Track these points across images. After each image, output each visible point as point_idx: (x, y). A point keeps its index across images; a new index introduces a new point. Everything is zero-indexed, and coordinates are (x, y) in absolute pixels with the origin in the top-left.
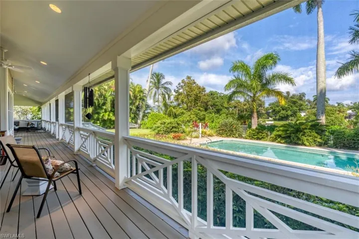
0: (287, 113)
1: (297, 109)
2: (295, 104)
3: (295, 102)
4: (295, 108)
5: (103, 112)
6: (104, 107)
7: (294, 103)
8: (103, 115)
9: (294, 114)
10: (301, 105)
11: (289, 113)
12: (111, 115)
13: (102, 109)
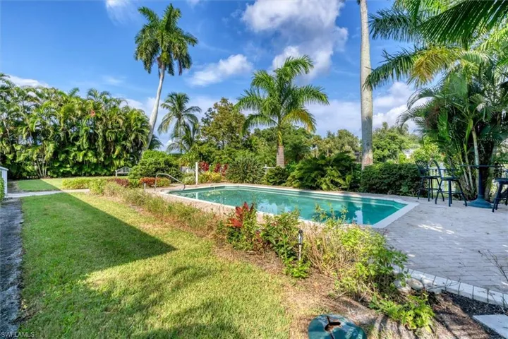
0: (383, 153)
1: (397, 147)
2: (394, 140)
3: (394, 136)
4: (394, 146)
5: (75, 151)
6: (78, 143)
7: (393, 138)
8: (76, 155)
9: (394, 154)
10: (403, 141)
11: (386, 153)
12: (90, 155)
13: (73, 145)
